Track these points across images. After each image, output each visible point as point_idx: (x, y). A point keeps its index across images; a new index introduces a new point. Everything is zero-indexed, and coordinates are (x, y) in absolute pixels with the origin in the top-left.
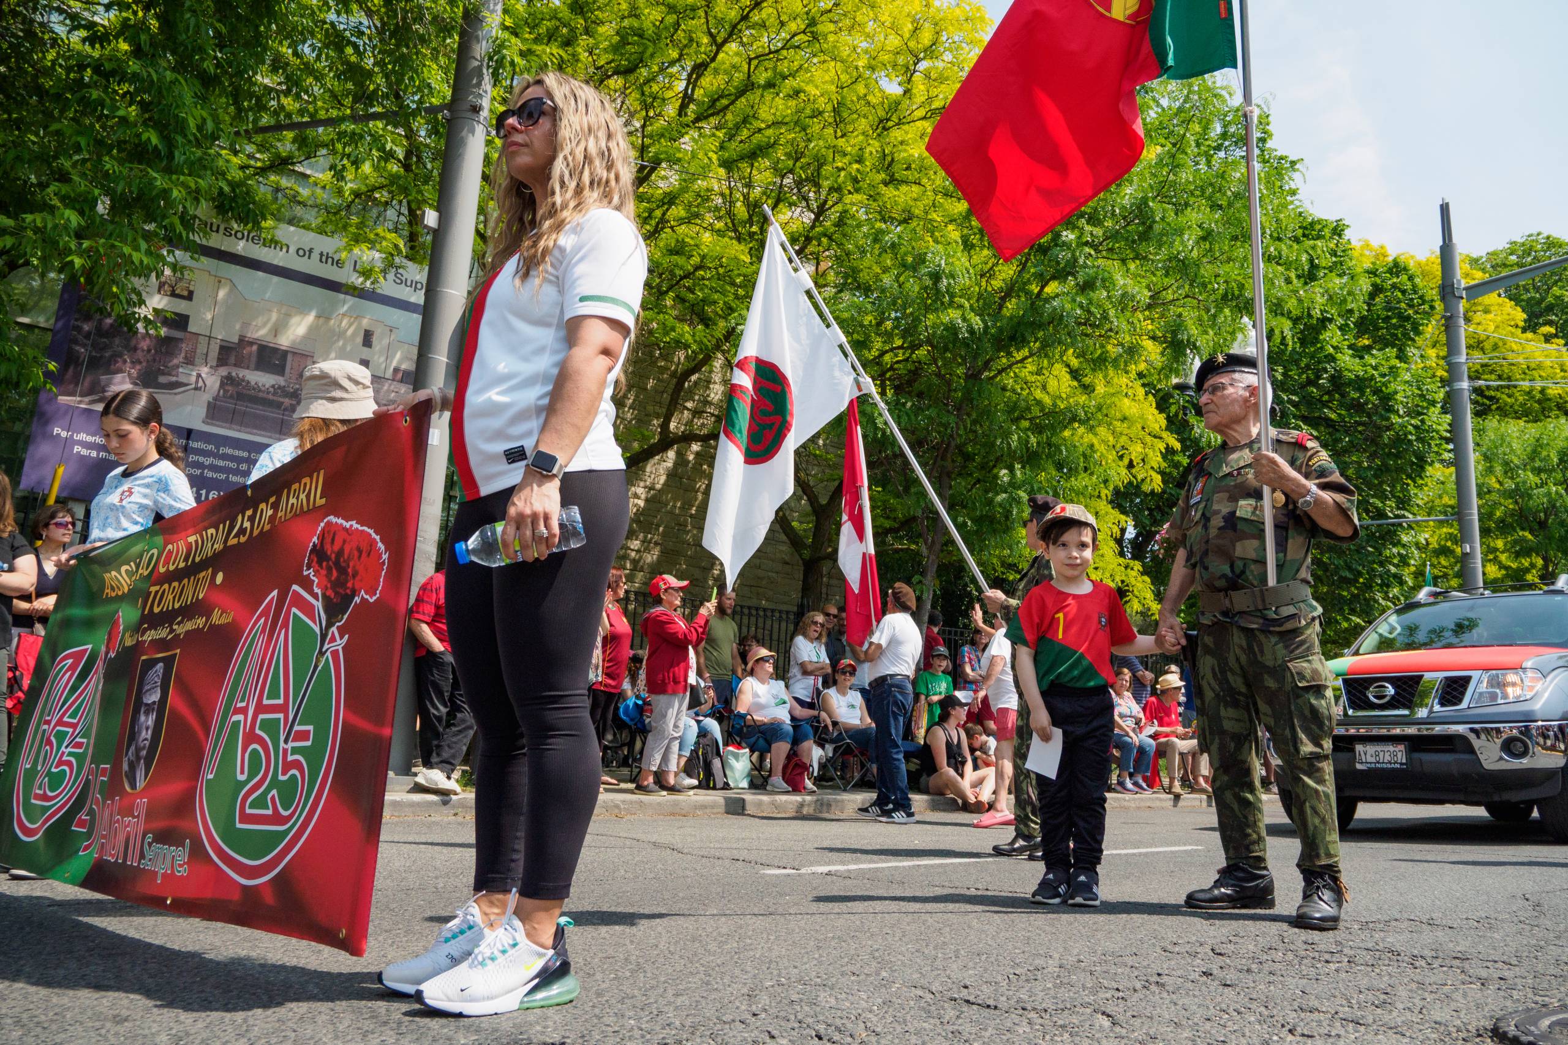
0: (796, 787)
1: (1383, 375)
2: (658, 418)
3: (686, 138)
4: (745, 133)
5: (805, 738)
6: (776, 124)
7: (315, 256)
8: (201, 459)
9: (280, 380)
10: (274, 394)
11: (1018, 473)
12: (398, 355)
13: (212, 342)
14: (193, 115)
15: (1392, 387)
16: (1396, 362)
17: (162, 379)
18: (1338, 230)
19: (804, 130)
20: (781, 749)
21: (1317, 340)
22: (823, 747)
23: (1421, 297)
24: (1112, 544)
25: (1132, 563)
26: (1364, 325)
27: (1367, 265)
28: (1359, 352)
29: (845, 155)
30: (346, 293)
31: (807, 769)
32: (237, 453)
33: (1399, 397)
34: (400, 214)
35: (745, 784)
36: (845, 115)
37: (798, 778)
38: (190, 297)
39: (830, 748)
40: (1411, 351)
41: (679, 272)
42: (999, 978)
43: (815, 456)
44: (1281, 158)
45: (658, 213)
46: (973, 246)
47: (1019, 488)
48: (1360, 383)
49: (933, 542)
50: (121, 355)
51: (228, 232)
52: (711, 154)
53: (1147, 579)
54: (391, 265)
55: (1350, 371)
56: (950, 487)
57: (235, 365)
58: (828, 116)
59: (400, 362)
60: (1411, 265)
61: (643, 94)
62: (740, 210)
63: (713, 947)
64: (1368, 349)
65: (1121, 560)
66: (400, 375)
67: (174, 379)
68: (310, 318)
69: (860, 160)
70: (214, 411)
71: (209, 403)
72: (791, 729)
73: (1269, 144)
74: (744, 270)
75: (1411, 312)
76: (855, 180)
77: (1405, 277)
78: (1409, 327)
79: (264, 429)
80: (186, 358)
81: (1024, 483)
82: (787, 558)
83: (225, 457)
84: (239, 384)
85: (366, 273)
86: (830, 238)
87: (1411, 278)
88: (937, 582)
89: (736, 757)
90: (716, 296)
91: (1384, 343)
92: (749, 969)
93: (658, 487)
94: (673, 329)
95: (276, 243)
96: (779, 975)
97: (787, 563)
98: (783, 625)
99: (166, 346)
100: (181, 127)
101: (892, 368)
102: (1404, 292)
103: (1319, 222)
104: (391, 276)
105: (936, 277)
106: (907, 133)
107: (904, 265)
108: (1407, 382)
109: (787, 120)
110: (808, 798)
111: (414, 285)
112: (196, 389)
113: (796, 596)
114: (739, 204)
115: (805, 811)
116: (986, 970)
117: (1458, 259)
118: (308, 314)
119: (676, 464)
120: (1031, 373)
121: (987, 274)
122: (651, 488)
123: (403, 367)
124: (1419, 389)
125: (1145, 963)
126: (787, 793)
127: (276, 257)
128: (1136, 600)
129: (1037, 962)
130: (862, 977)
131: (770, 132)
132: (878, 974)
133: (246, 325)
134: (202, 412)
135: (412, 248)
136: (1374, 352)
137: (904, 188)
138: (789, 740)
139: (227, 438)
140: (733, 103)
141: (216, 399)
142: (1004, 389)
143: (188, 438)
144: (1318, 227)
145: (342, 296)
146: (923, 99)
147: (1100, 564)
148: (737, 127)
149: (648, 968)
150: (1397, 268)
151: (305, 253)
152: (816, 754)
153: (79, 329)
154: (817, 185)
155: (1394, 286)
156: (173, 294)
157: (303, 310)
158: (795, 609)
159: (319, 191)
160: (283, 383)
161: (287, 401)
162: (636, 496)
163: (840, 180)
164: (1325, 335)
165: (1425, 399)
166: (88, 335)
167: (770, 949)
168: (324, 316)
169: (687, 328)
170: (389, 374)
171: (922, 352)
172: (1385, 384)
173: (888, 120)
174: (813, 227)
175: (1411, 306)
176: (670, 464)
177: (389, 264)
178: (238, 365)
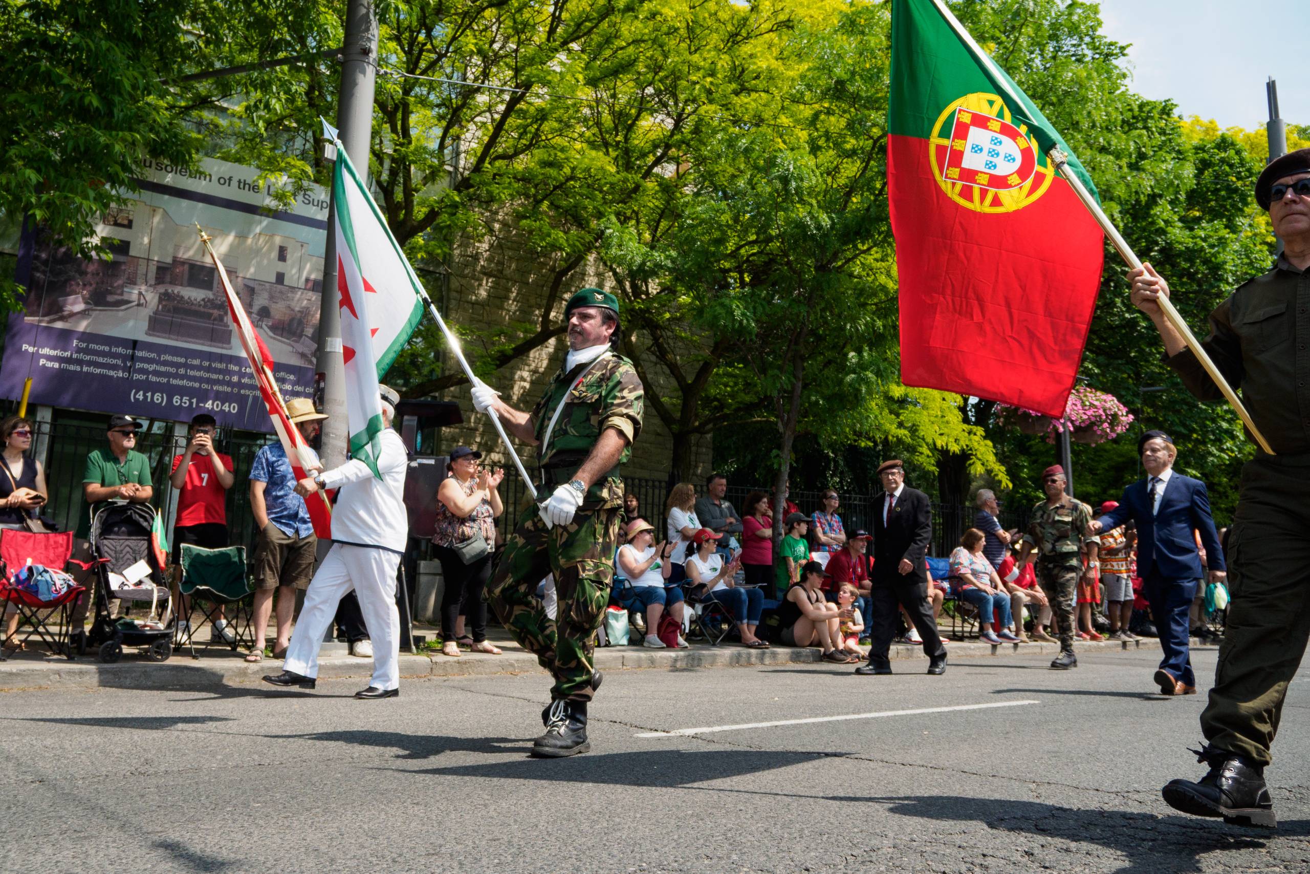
0: (670, 644)
1: (1212, 246)
2: (539, 308)
3: (555, 61)
4: (607, 53)
5: (677, 600)
6: (636, 42)
7: (234, 183)
8: (146, 366)
9: (209, 294)
10: (205, 306)
11: (865, 354)
12: (308, 266)
13: (151, 263)
14: (126, 77)
15: (1221, 257)
16: (1224, 233)
17: (110, 298)
18: (1166, 110)
19: (661, 46)
20: (656, 609)
21: (1148, 215)
22: (693, 607)
23: (1249, 170)
24: (956, 412)
25: (974, 428)
26: (1194, 198)
27: (1195, 142)
28: (1189, 224)
29: (699, 69)
30: (261, 215)
31: (680, 627)
32: (175, 359)
33: (1228, 267)
34: (306, 140)
35: (624, 641)
36: (698, 31)
37: (671, 635)
38: (129, 225)
39: (699, 608)
40: (1240, 221)
41: (552, 183)
42: (838, 860)
43: (682, 338)
44: (1111, 44)
45: (532, 129)
46: (819, 148)
47: (866, 369)
48: (1191, 254)
49: (789, 418)
50: (74, 279)
51: (159, 167)
52: (577, 75)
53: (990, 443)
54: (300, 188)
55: (1181, 243)
56: (804, 369)
57: (171, 283)
58: (683, 32)
59: (310, 273)
60: (1239, 140)
61: (515, 22)
62: (607, 119)
63: (585, 827)
64: (1198, 220)
65: (965, 426)
66: (310, 285)
67: (119, 298)
68: (231, 238)
69: (713, 74)
70: (155, 324)
71: (150, 317)
72: (663, 592)
73: (1100, 32)
74: (610, 179)
75: (1239, 184)
76: (709, 92)
77: (1232, 152)
78: (1237, 198)
79: (197, 337)
80: (128, 278)
81: (872, 363)
82: (659, 430)
83: (165, 363)
84: (174, 299)
85: (280, 197)
86: (688, 145)
87: (1238, 152)
88: (793, 456)
89: (616, 617)
90: (587, 202)
91: (1215, 215)
92: (615, 852)
93: (542, 370)
94: (549, 235)
95: (201, 173)
96: (641, 860)
97: (658, 434)
98: (657, 491)
99: (111, 269)
100: (117, 87)
101: (747, 260)
102: (1231, 166)
103: (1148, 103)
104: (300, 198)
105: (785, 180)
106: (755, 46)
107: (756, 167)
108: (1236, 251)
109: (646, 37)
110: (682, 653)
111: (320, 205)
112: (139, 305)
113: (667, 464)
114: (604, 115)
115: (678, 665)
116: (826, 851)
117: (1285, 130)
118: (228, 235)
119: (557, 349)
120: (876, 260)
121: (833, 172)
122: (535, 372)
123: (313, 277)
124: (1248, 257)
125: (972, 843)
126: (662, 649)
127: (200, 186)
128: (978, 464)
129: (873, 842)
130: (715, 860)
131: (631, 49)
132: (729, 858)
133: (177, 247)
134: (145, 325)
135: (319, 172)
136: (1204, 224)
137: (754, 95)
138: (663, 602)
139: (167, 346)
140: (596, 26)
141: (155, 313)
142: (851, 275)
143: (134, 348)
144: (1146, 109)
145: (257, 217)
146: (769, 14)
147: (945, 431)
148: (600, 47)
149: (527, 851)
150: (1224, 144)
151: (226, 181)
152: (687, 613)
153: (37, 258)
154: (674, 96)
155: (1223, 161)
156: (116, 224)
157: (224, 232)
158: (667, 479)
159: (236, 120)
160: (211, 297)
161: (216, 312)
162: (523, 379)
163: (696, 92)
164: (1156, 210)
165: (1254, 268)
166: (45, 263)
167: (636, 830)
168: (242, 236)
169: (561, 234)
170: (302, 284)
171: (775, 245)
172: (1214, 255)
173: (737, 35)
174: (672, 134)
175: (1239, 179)
176: (551, 350)
177: (299, 188)
178: (173, 283)
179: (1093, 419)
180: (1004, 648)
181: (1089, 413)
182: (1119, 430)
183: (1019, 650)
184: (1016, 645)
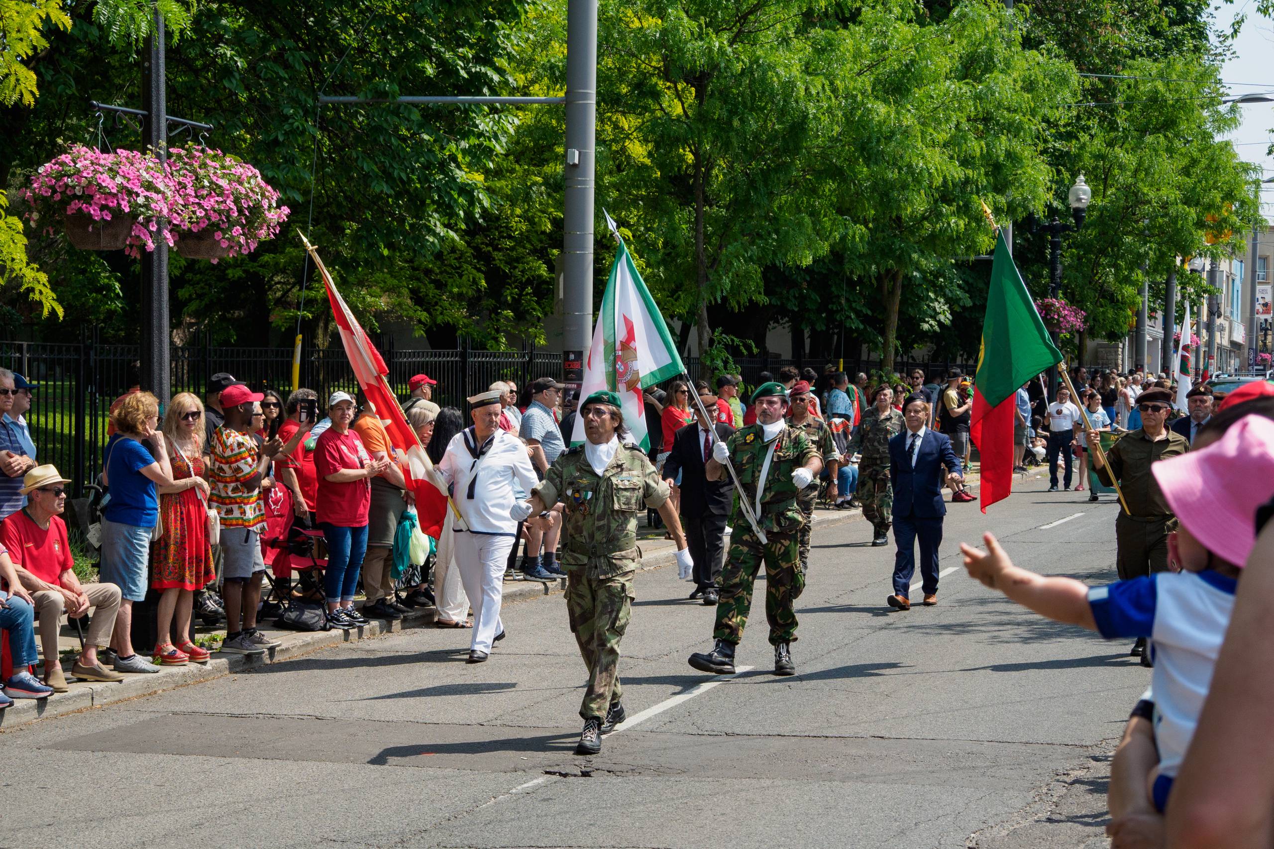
179: (215, 218)
180: (18, 712)
181: (207, 204)
182: (263, 234)
183: (49, 710)
184: (42, 703)
